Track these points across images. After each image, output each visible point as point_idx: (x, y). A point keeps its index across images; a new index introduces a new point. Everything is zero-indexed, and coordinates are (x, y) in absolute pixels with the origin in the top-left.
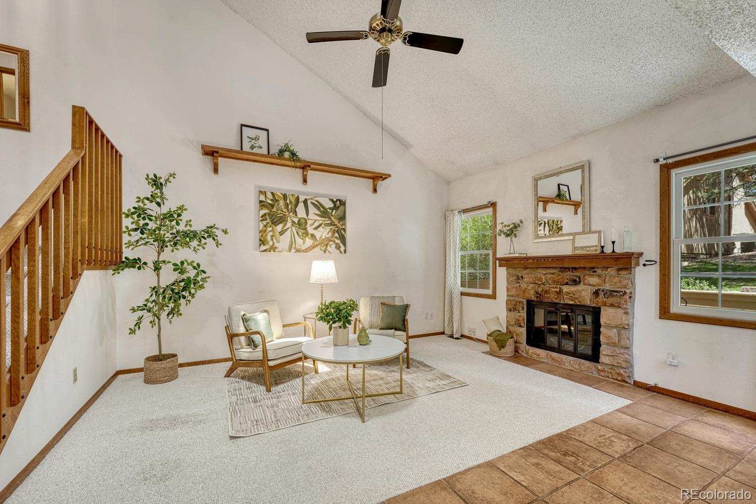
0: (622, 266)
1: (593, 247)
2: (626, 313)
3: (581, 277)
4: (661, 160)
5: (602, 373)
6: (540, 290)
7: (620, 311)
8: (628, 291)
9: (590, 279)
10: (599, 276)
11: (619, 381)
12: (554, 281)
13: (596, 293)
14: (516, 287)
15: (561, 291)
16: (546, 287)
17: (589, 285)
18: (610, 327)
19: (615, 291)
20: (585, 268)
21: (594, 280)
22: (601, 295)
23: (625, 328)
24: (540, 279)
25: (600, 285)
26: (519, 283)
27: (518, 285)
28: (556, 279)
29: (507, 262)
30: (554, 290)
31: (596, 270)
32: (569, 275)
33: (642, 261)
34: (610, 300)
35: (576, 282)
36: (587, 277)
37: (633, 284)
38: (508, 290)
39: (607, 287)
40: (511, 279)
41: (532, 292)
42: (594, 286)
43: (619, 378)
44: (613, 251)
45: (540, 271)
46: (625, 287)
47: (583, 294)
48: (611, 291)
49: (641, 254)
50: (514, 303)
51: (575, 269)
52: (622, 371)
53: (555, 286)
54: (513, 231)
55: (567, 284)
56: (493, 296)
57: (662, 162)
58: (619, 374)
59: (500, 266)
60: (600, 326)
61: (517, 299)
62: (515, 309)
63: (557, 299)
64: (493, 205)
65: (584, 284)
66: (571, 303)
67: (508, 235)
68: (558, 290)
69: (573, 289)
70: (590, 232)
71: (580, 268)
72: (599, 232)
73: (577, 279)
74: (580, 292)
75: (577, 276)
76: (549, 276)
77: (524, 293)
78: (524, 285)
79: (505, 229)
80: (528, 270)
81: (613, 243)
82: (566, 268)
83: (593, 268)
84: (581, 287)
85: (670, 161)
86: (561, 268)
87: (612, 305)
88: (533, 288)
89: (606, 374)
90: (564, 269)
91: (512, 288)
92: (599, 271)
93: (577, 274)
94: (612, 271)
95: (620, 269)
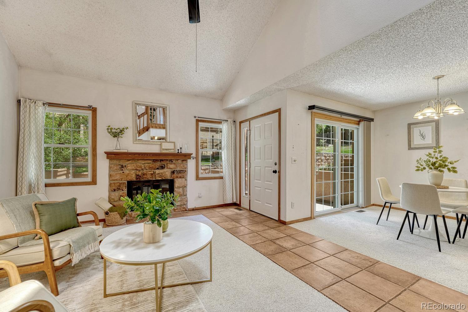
0: (183, 159)
1: (172, 149)
2: (186, 180)
3: (166, 165)
4: (197, 117)
5: (176, 211)
6: (140, 173)
7: (184, 179)
9: (171, 165)
10: (175, 164)
11: (184, 211)
12: (150, 168)
13: (173, 172)
14: (120, 173)
15: (154, 173)
16: (145, 171)
17: (170, 168)
18: (179, 187)
19: (181, 171)
20: (167, 160)
21: (172, 166)
22: (175, 172)
23: (185, 187)
24: (141, 167)
25: (174, 168)
26: (122, 170)
27: (122, 172)
28: (151, 166)
30: (150, 173)
31: (173, 161)
32: (158, 164)
34: (180, 175)
35: (162, 167)
36: (169, 165)
37: (188, 167)
38: (110, 176)
39: (178, 169)
40: (116, 168)
41: (134, 176)
42: (172, 169)
43: (184, 210)
44: (181, 152)
45: (140, 161)
46: (185, 168)
47: (167, 173)
48: (180, 171)
49: (192, 154)
50: (118, 184)
51: (162, 160)
52: (185, 206)
53: (150, 170)
55: (158, 169)
56: (94, 182)
57: (197, 118)
58: (184, 208)
60: (174, 188)
61: (121, 182)
62: (119, 189)
63: (151, 178)
64: (92, 109)
65: (167, 168)
66: (160, 179)
67: (115, 136)
68: (152, 172)
69: (161, 171)
70: (170, 142)
71: (165, 160)
72: (174, 142)
73: (164, 166)
74: (165, 172)
75: (163, 164)
76: (146, 165)
77: (127, 177)
78: (127, 172)
80: (130, 161)
81: (181, 148)
82: (156, 160)
83: (172, 160)
84: (165, 170)
85: (199, 119)
86: (153, 160)
87: (180, 177)
88: (134, 173)
89: (178, 210)
90: (155, 161)
91: (116, 174)
92: (174, 161)
93: (163, 163)
94: (180, 161)
95: (183, 161)
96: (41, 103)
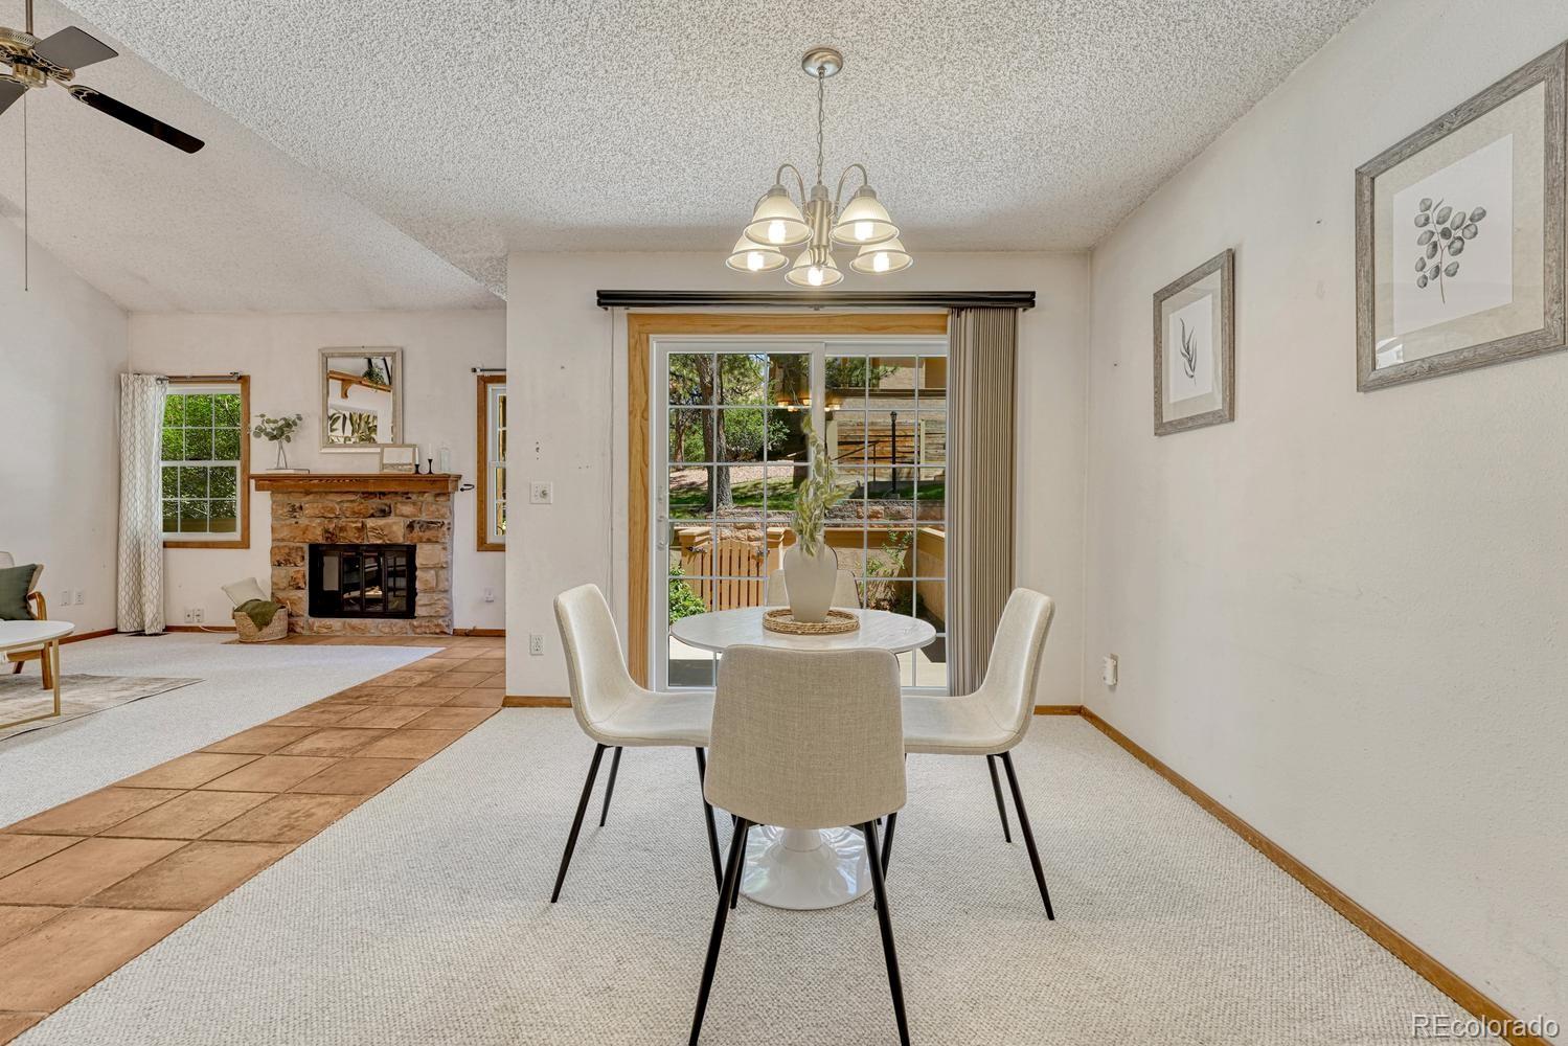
0: (438, 491)
1: (406, 465)
2: (445, 549)
3: (392, 506)
4: (478, 370)
5: (418, 630)
6: (331, 527)
7: (438, 547)
8: (446, 522)
9: (404, 508)
10: (414, 504)
11: (437, 634)
12: (354, 513)
13: (411, 527)
14: (291, 525)
15: (363, 524)
16: (342, 522)
17: (402, 516)
18: (426, 568)
19: (432, 523)
20: (396, 493)
21: (407, 509)
22: (417, 526)
23: (443, 567)
24: (332, 510)
25: (415, 516)
26: (295, 517)
27: (293, 521)
28: (356, 510)
29: (270, 482)
30: (354, 525)
31: (410, 495)
32: (375, 503)
33: (461, 486)
34: (428, 534)
35: (384, 513)
36: (399, 505)
37: (452, 512)
38: (273, 530)
39: (424, 517)
40: (280, 512)
41: (319, 531)
42: (407, 517)
43: (438, 631)
44: (430, 472)
45: (331, 497)
46: (443, 516)
47: (395, 528)
48: (428, 523)
49: (460, 477)
50: (287, 551)
51: (384, 494)
52: (440, 621)
53: (354, 520)
54: (282, 431)
55: (372, 516)
56: (245, 543)
57: (479, 373)
58: (438, 625)
59: (258, 488)
60: (415, 569)
61: (292, 544)
62: (287, 562)
63: (358, 538)
64: (243, 380)
65: (396, 515)
66: (379, 542)
67: (273, 438)
68: (360, 525)
69: (381, 522)
70: (403, 445)
71: (390, 493)
72: (414, 446)
73: (387, 509)
74: (390, 526)
75: (386, 505)
76: (345, 505)
77: (304, 533)
78: (303, 521)
79: (269, 427)
80: (311, 497)
81: (430, 461)
82: (371, 493)
83: (407, 493)
84: (391, 519)
85: (487, 374)
86: (363, 493)
87: (429, 541)
88: (320, 524)
89: (423, 630)
90: (368, 495)
91: (282, 526)
92: (414, 497)
93: (386, 501)
94: (428, 497)
95: (438, 495)
96: (152, 379)
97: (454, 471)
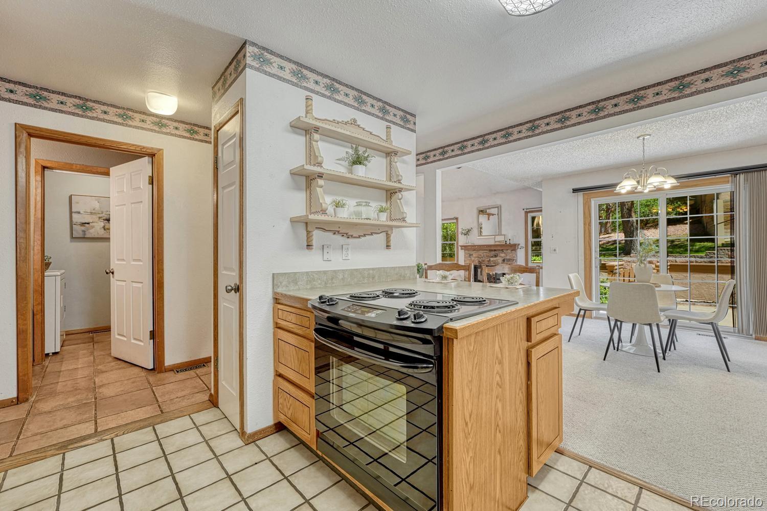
1: (502, 241)
6: (480, 260)
8: (515, 259)
10: (505, 253)
12: (487, 256)
13: (504, 260)
14: (469, 259)
15: (490, 260)
16: (483, 259)
17: (501, 257)
19: (510, 259)
20: (500, 250)
21: (503, 255)
22: (506, 261)
24: (481, 255)
25: (505, 257)
26: (470, 257)
29: (465, 248)
30: (487, 260)
31: (503, 251)
32: (493, 253)
33: (519, 247)
34: (509, 263)
35: (496, 256)
36: (500, 254)
37: (517, 256)
38: (465, 261)
39: (508, 257)
40: (467, 255)
41: (476, 261)
42: (503, 257)
44: (510, 243)
45: (480, 251)
46: (514, 257)
47: (499, 261)
49: (519, 244)
51: (495, 250)
53: (487, 258)
54: (467, 233)
55: (492, 257)
57: (525, 210)
59: (462, 249)
63: (488, 264)
64: (457, 219)
67: (465, 235)
69: (495, 259)
70: (501, 235)
72: (505, 235)
74: (497, 260)
75: (496, 254)
76: (485, 254)
77: (473, 262)
78: (473, 259)
79: (464, 232)
80: (475, 251)
81: (510, 239)
84: (498, 258)
85: (528, 210)
86: (489, 250)
88: (477, 259)
90: (491, 250)
91: (467, 260)
92: (505, 251)
93: (496, 252)
94: (509, 251)
95: (512, 250)
97: (518, 243)
